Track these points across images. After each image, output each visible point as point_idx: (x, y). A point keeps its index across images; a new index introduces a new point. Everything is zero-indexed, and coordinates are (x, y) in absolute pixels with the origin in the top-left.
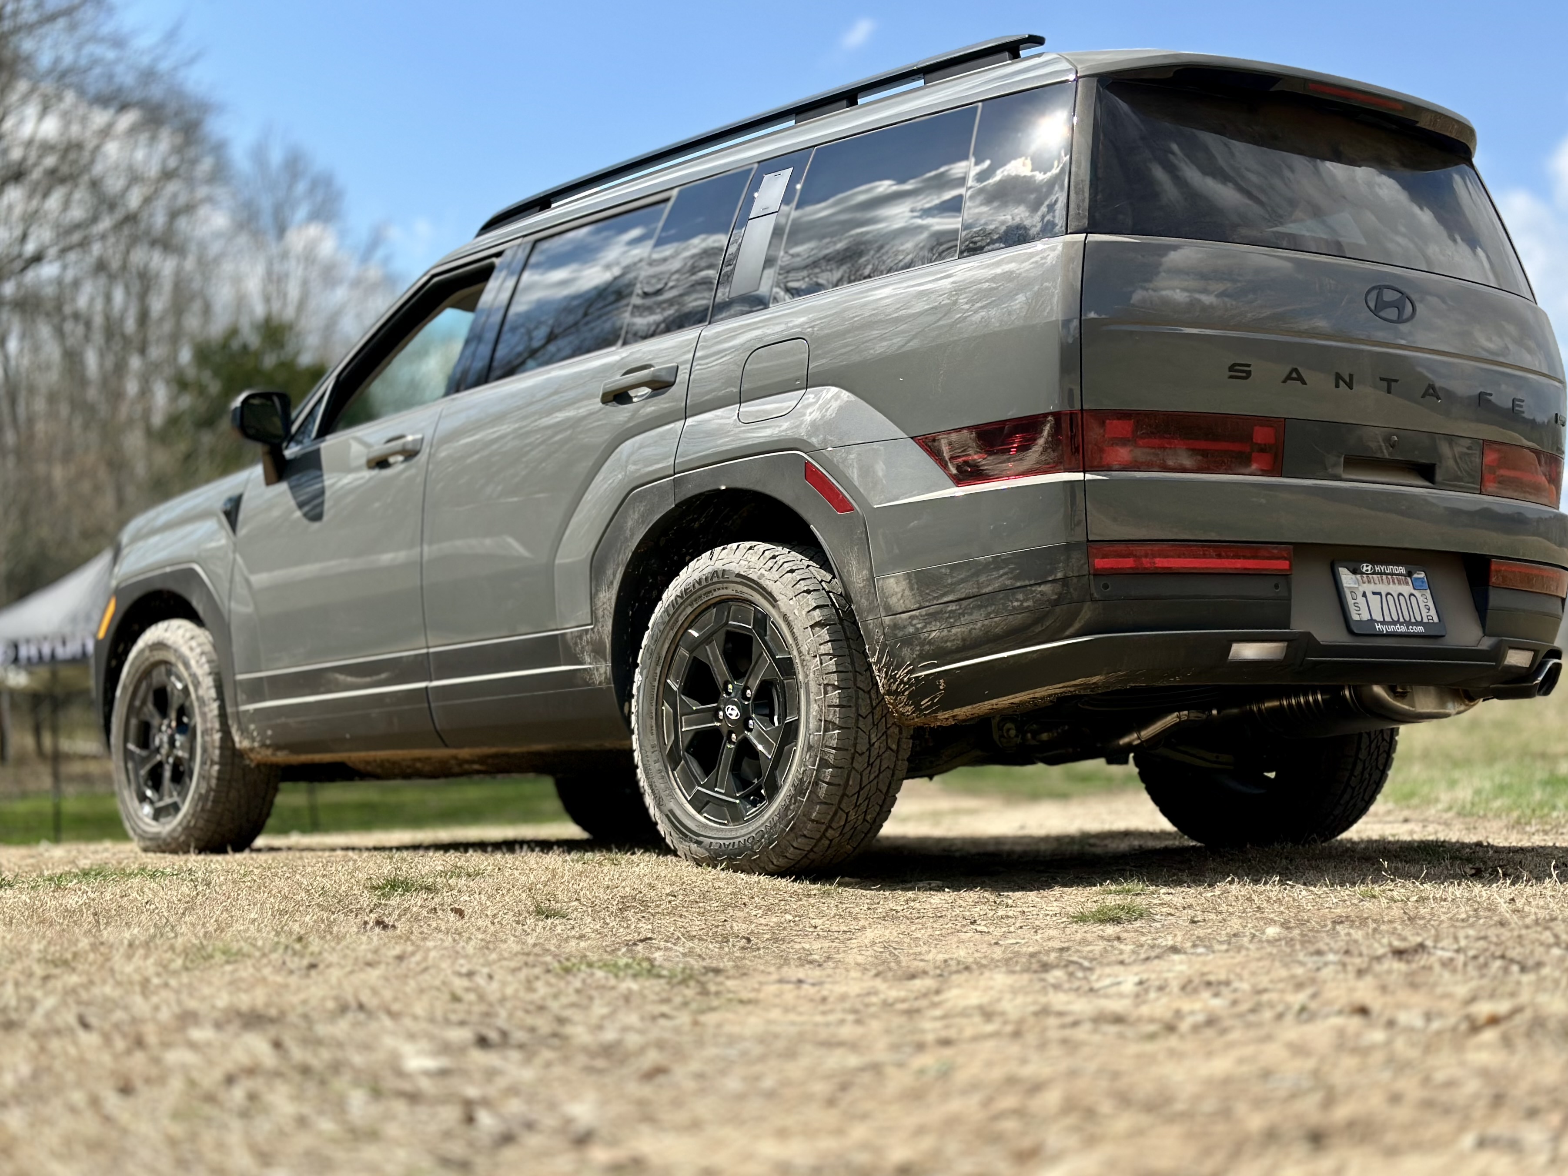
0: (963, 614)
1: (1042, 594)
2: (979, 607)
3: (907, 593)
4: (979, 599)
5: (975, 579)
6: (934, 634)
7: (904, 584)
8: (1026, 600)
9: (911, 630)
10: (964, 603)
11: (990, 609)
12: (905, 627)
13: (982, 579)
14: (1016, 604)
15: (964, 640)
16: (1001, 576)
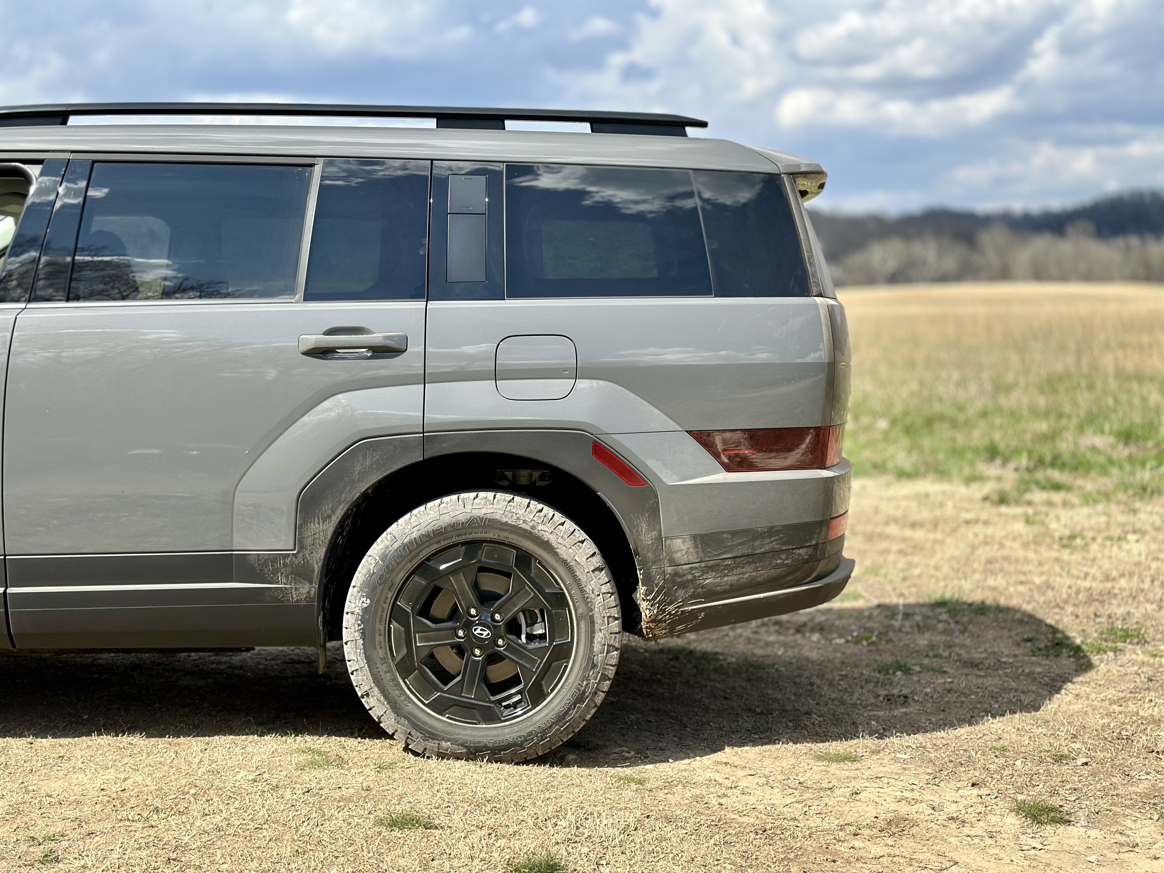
0: (736, 567)
1: (799, 555)
2: (750, 563)
3: (691, 550)
4: (751, 558)
5: (751, 543)
6: (708, 581)
7: (689, 544)
8: (787, 559)
9: (690, 577)
10: (738, 560)
11: (758, 565)
12: (684, 575)
13: (757, 543)
14: (779, 561)
15: (731, 585)
16: (772, 542)
